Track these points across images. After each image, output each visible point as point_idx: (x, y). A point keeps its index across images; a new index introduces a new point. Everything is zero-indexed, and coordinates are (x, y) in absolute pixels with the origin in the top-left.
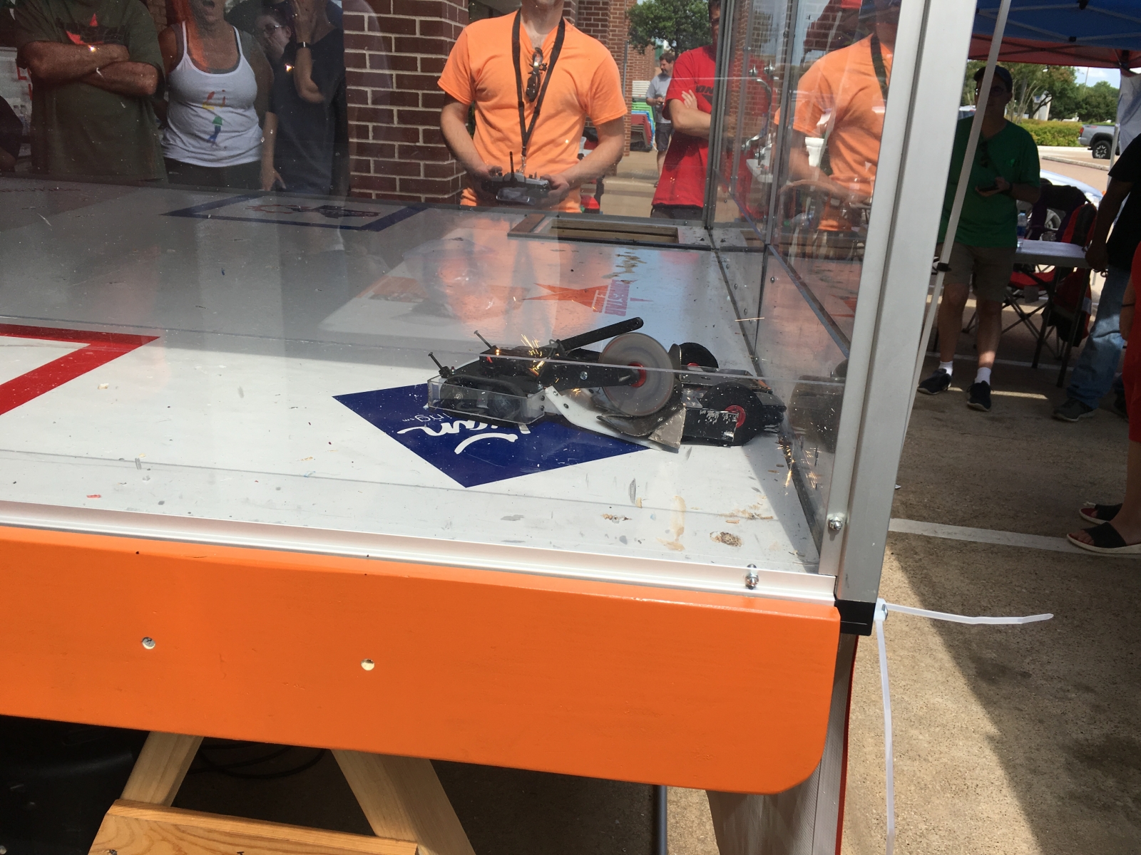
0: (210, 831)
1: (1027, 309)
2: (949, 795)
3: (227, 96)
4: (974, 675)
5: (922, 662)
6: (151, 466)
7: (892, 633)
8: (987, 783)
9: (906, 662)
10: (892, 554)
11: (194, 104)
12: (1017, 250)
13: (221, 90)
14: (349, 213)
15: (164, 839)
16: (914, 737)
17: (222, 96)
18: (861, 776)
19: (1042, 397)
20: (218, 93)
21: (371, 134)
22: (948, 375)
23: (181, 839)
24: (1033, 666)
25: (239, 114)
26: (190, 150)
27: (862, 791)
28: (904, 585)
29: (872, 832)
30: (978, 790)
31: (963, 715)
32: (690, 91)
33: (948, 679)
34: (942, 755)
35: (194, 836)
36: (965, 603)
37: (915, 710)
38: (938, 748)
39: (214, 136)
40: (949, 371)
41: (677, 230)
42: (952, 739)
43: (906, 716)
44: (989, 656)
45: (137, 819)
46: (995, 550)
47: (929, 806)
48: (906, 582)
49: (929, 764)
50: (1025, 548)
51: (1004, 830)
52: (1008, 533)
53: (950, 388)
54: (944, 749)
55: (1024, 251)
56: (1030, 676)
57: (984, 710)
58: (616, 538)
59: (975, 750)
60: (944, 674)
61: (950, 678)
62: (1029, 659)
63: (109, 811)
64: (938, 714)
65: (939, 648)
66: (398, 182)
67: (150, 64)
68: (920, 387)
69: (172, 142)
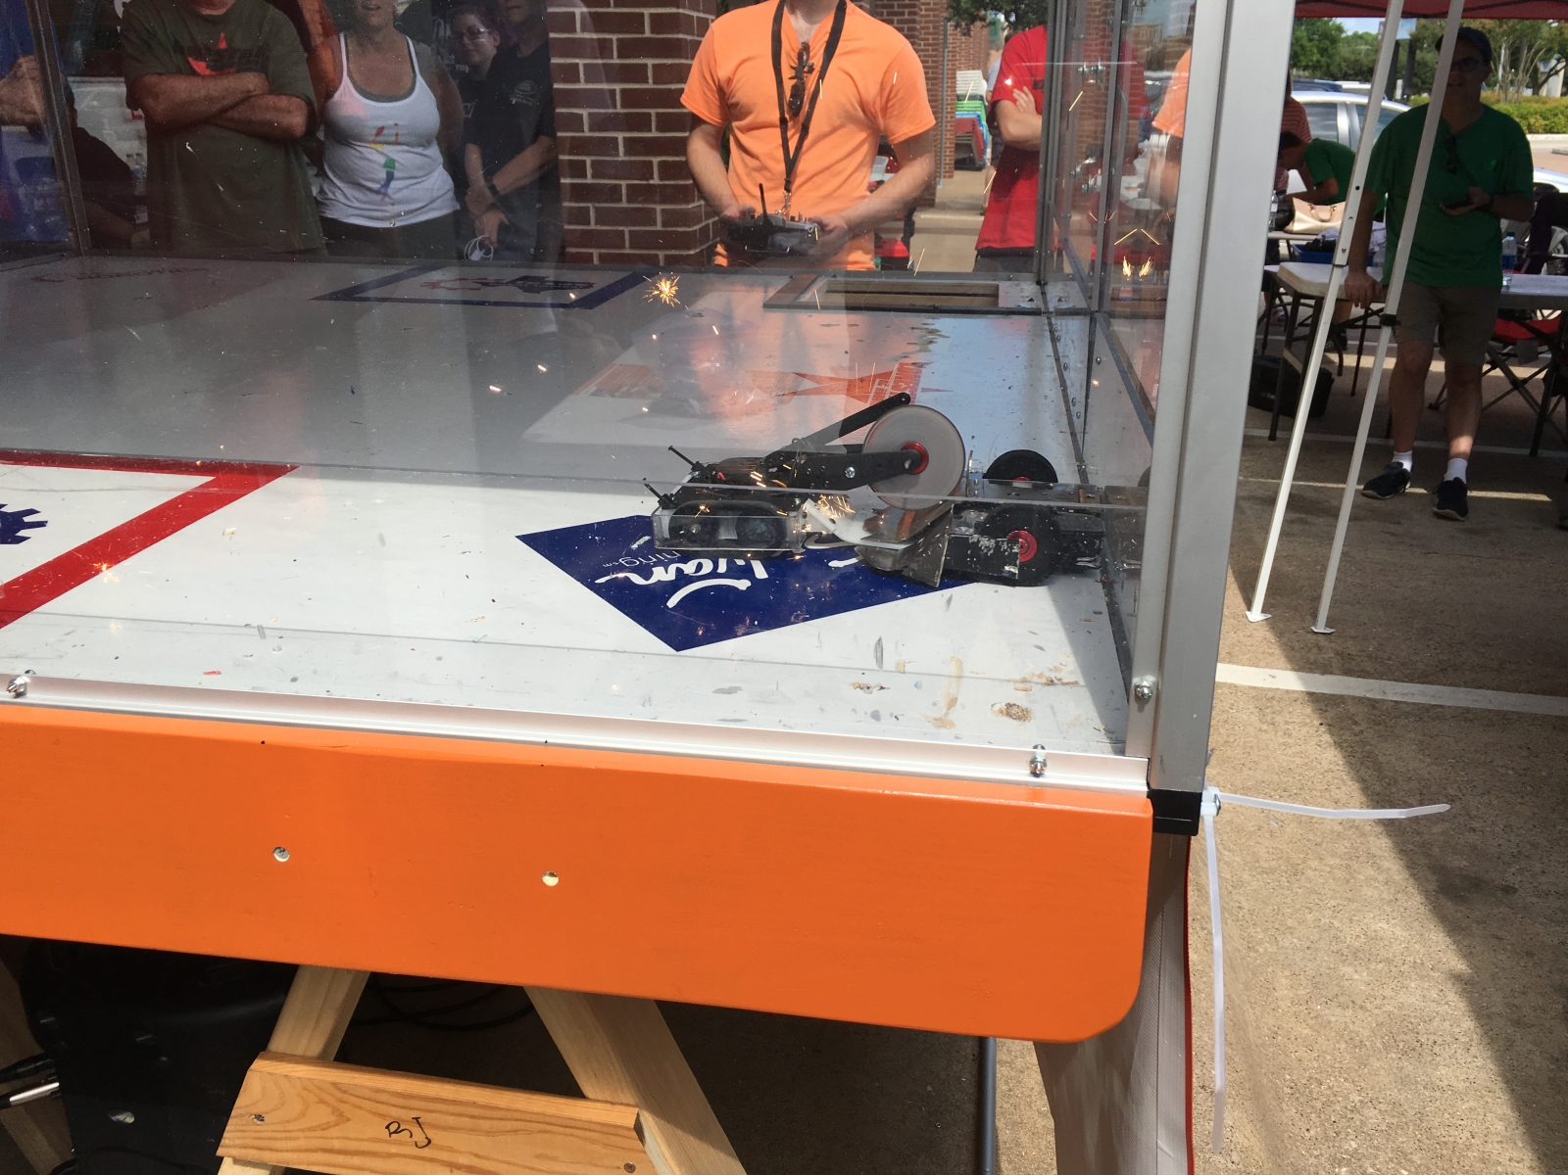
0: (378, 1091)
1: (1521, 372)
2: (1394, 1055)
3: (400, 131)
4: (1435, 891)
5: (1360, 873)
6: (282, 633)
7: (1319, 833)
8: (1449, 1039)
9: (1339, 874)
10: (1321, 724)
11: (358, 144)
12: (1503, 290)
13: (392, 123)
14: (557, 286)
15: (322, 1101)
16: (1346, 977)
17: (395, 132)
18: (1270, 1029)
19: (1544, 498)
20: (390, 127)
21: (589, 172)
22: (1405, 470)
23: (342, 1102)
25: (417, 153)
26: (353, 205)
27: (1272, 1050)
28: (1337, 767)
29: (1284, 1106)
30: (1437, 1049)
31: (1417, 946)
32: (1025, 88)
33: (1396, 896)
34: (1385, 1001)
35: (358, 1097)
36: (1425, 791)
37: (1348, 939)
38: (1381, 992)
39: (387, 184)
40: (1407, 465)
41: (997, 287)
42: (1400, 979)
43: (1335, 948)
44: (1456, 864)
45: (286, 1076)
46: (1470, 716)
47: (1366, 1070)
48: (1341, 763)
49: (1367, 1014)
50: (1512, 712)
51: (1472, 1104)
52: (1489, 693)
53: (1409, 489)
54: (1388, 992)
55: (1513, 290)
56: (1515, 891)
57: (1448, 938)
58: (866, 713)
59: (1434, 994)
60: (1392, 891)
61: (1400, 895)
62: (1513, 870)
63: (252, 1067)
64: (1382, 945)
65: (1386, 854)
66: (627, 236)
67: (298, 97)
68: (1364, 489)
69: (331, 196)
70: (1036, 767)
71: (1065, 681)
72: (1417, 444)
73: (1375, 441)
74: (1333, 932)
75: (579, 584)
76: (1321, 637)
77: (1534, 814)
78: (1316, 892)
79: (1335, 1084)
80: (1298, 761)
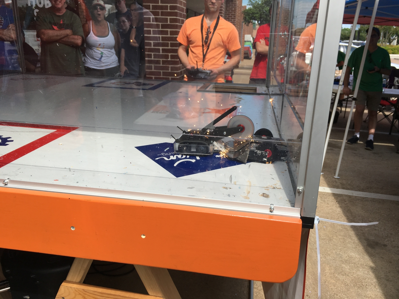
0: (95, 292)
1: (387, 113)
2: (356, 288)
3: (105, 45)
4: (366, 245)
5: (347, 240)
6: (75, 170)
7: (336, 230)
9: (341, 240)
10: (337, 201)
11: (94, 48)
12: (383, 92)
13: (103, 43)
14: (144, 84)
15: (80, 294)
16: (343, 267)
17: (103, 45)
18: (324, 280)
19: (393, 145)
21: (153, 57)
23: (85, 294)
24: (388, 242)
25: (109, 51)
26: (92, 63)
27: (324, 286)
28: (341, 213)
30: (367, 287)
31: (362, 260)
32: (263, 39)
34: (354, 274)
35: (90, 293)
37: (344, 257)
38: (353, 271)
39: (101, 58)
40: (358, 136)
41: (256, 88)
42: (358, 268)
43: (341, 260)
44: (371, 238)
45: (71, 287)
46: (375, 200)
47: (349, 292)
48: (342, 212)
49: (349, 277)
50: (386, 200)
52: (380, 195)
53: (359, 142)
54: (354, 271)
55: (385, 93)
56: (387, 246)
57: (370, 258)
58: (226, 195)
59: (366, 272)
60: (355, 245)
61: (357, 246)
62: (386, 240)
63: (62, 284)
64: (353, 259)
65: (353, 236)
66: (162, 73)
67: (80, 36)
68: (347, 142)
69: (87, 61)
70: (271, 210)
71: (278, 188)
72: (361, 131)
73: (350, 130)
74: (340, 255)
75: (151, 160)
76: (336, 179)
77: (391, 226)
78: (335, 245)
79: (341, 295)
80: (331, 211)
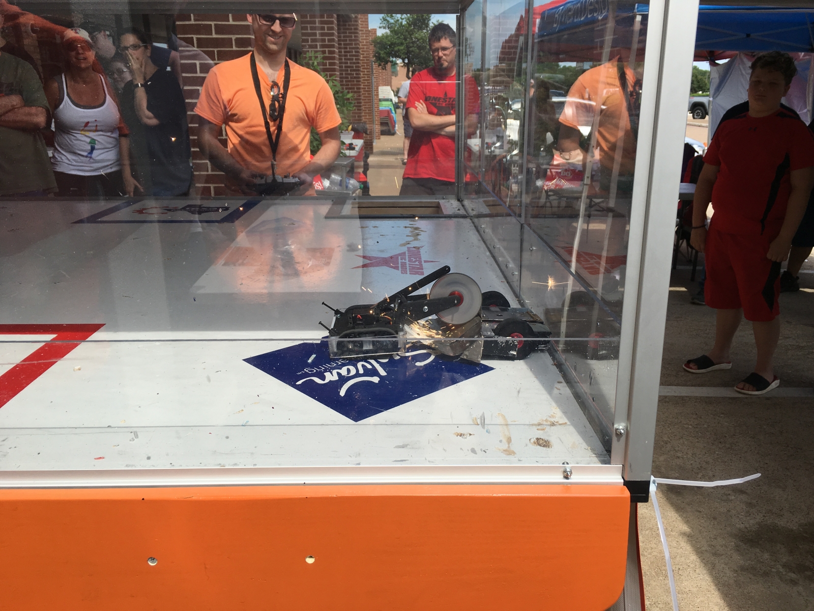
3: (99, 124)
6: (131, 430)
8: (685, 566)
11: (73, 131)
13: (94, 120)
14: (208, 210)
17: (95, 125)
19: (683, 289)
20: (92, 122)
25: (108, 136)
26: (73, 164)
30: (680, 572)
32: (421, 101)
39: (91, 152)
41: (439, 203)
57: (676, 514)
58: (468, 450)
59: (674, 544)
67: (41, 107)
69: (60, 159)
70: (568, 474)
71: (560, 423)
75: (288, 386)
